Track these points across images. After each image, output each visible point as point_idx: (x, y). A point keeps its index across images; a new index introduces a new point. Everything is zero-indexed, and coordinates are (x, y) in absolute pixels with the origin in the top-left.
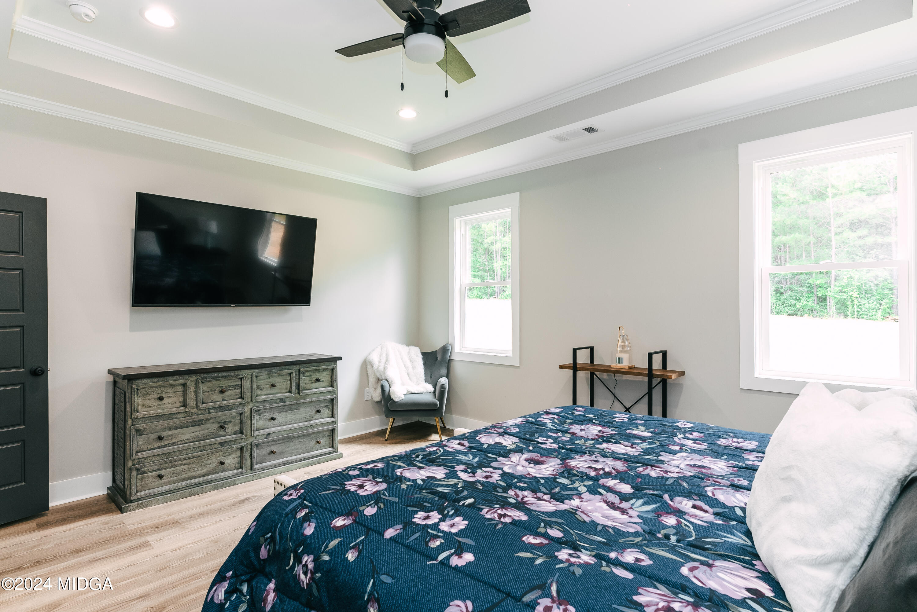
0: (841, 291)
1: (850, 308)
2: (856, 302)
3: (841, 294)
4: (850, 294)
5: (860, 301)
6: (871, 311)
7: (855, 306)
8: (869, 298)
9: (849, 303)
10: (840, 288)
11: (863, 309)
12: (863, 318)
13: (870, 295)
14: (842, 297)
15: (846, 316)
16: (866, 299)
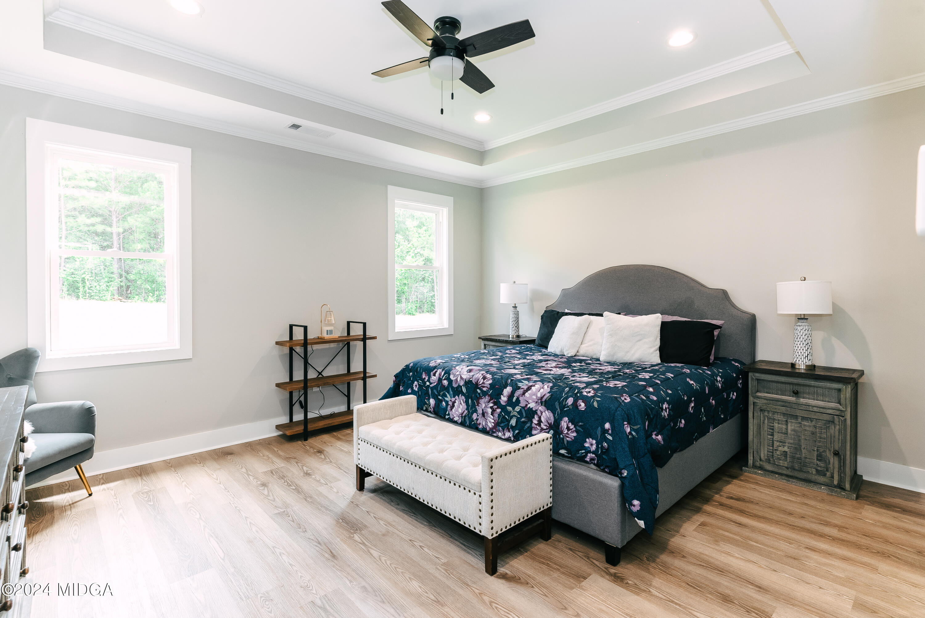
0: (73, 274)
1: (81, 289)
2: (87, 283)
3: (73, 276)
4: (83, 276)
5: (91, 283)
6: (102, 293)
7: (87, 288)
8: (99, 280)
9: (80, 285)
10: (72, 270)
11: (95, 291)
12: (93, 299)
13: (100, 278)
14: (75, 279)
15: (78, 297)
16: (97, 281)
